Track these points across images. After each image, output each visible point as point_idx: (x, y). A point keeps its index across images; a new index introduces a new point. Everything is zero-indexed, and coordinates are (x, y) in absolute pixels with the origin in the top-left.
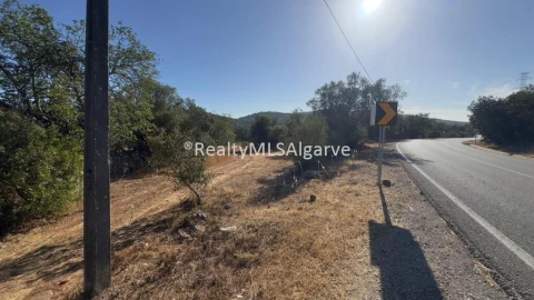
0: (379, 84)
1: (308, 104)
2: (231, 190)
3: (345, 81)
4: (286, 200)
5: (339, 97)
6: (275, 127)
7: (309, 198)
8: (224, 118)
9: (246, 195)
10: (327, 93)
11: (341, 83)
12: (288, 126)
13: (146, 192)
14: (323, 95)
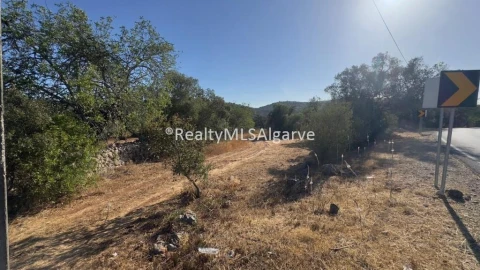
0: (412, 65)
1: (326, 90)
2: (237, 181)
3: (369, 63)
4: (296, 205)
5: (362, 81)
6: (293, 115)
7: (327, 207)
8: (243, 107)
9: (253, 188)
10: (348, 78)
11: (364, 67)
12: (305, 113)
13: (160, 176)
14: (344, 81)
